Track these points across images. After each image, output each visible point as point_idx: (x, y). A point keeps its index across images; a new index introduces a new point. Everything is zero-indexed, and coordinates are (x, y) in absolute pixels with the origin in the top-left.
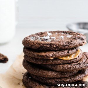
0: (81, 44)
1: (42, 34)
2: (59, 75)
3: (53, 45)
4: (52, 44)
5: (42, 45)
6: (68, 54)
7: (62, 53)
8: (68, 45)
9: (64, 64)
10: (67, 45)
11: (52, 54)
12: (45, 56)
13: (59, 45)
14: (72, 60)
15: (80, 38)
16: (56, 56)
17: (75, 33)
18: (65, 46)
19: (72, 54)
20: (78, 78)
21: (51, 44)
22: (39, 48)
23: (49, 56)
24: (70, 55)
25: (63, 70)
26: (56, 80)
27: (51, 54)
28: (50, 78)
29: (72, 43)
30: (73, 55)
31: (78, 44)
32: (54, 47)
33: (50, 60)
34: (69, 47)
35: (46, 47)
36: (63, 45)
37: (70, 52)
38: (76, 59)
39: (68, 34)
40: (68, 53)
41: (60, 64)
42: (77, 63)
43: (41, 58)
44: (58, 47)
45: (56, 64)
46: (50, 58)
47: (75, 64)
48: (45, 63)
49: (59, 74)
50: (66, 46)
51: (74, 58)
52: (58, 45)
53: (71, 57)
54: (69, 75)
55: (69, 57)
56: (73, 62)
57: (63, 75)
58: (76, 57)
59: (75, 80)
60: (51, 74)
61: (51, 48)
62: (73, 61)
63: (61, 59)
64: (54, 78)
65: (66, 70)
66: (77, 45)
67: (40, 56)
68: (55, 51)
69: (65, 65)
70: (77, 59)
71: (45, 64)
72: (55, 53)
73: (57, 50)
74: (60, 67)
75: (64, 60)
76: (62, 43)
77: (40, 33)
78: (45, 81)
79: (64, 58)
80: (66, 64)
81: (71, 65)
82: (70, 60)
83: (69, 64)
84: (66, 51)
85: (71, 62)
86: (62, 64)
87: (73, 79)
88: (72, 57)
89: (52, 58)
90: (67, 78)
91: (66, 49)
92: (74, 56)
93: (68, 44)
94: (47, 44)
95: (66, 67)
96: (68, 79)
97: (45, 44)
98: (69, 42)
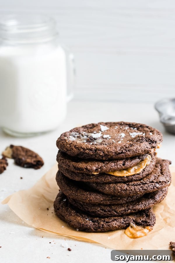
0: (148, 151)
1: (93, 126)
2: (109, 200)
3: (99, 152)
4: (99, 150)
5: (82, 150)
6: (123, 167)
7: (113, 164)
8: (124, 153)
9: (116, 182)
10: (122, 152)
11: (97, 166)
12: (85, 170)
13: (108, 152)
14: (131, 177)
15: (149, 139)
16: (103, 171)
17: (147, 127)
18: (119, 153)
19: (131, 167)
20: (140, 207)
21: (96, 150)
22: (78, 155)
23: (92, 169)
24: (127, 169)
25: (115, 193)
26: (103, 207)
27: (94, 167)
28: (94, 205)
29: (131, 148)
30: (133, 168)
31: (142, 151)
32: (101, 154)
33: (93, 175)
34: (126, 156)
35: (88, 154)
36: (115, 153)
37: (128, 164)
38: (139, 174)
39: (136, 129)
40: (124, 165)
41: (110, 183)
42: (139, 182)
43: (78, 171)
44: (107, 154)
45: (104, 183)
46: (92, 172)
47: (136, 183)
48: (85, 179)
49: (107, 198)
50: (121, 155)
51: (134, 173)
52: (106, 153)
53: (130, 172)
54: (125, 200)
55: (125, 172)
56: (132, 181)
57: (114, 200)
58: (138, 173)
59: (135, 210)
60: (94, 198)
61: (96, 156)
62: (132, 179)
63: (112, 174)
64: (99, 205)
65: (118, 192)
66: (140, 152)
67: (78, 168)
68: (103, 161)
69: (119, 185)
70: (141, 174)
71: (86, 181)
72: (101, 164)
73: (105, 160)
74: (110, 188)
75: (116, 177)
76: (114, 148)
77: (90, 125)
78: (86, 208)
79: (118, 174)
80: (120, 182)
81: (128, 185)
82: (127, 177)
83: (125, 182)
84: (121, 163)
85: (128, 181)
86: (113, 183)
87: (131, 207)
88: (132, 172)
89: (95, 174)
90: (121, 205)
91: (121, 159)
92: (135, 170)
93: (124, 151)
94: (91, 150)
95: (119, 188)
96: (123, 207)
97: (87, 149)
98: (126, 147)
